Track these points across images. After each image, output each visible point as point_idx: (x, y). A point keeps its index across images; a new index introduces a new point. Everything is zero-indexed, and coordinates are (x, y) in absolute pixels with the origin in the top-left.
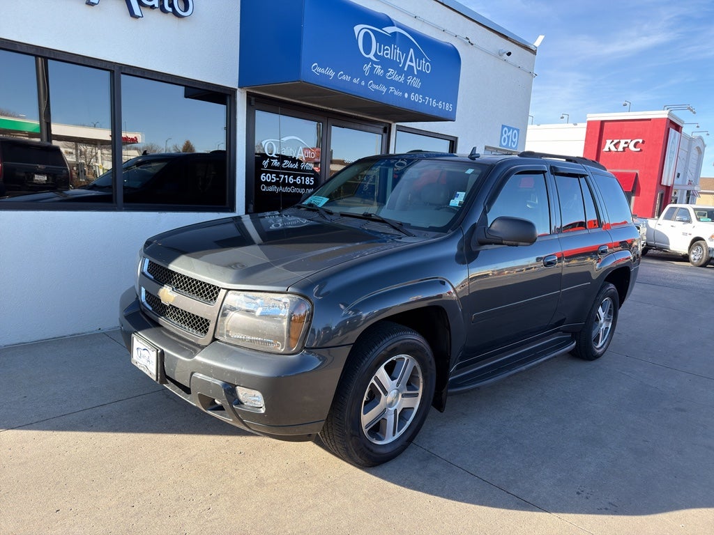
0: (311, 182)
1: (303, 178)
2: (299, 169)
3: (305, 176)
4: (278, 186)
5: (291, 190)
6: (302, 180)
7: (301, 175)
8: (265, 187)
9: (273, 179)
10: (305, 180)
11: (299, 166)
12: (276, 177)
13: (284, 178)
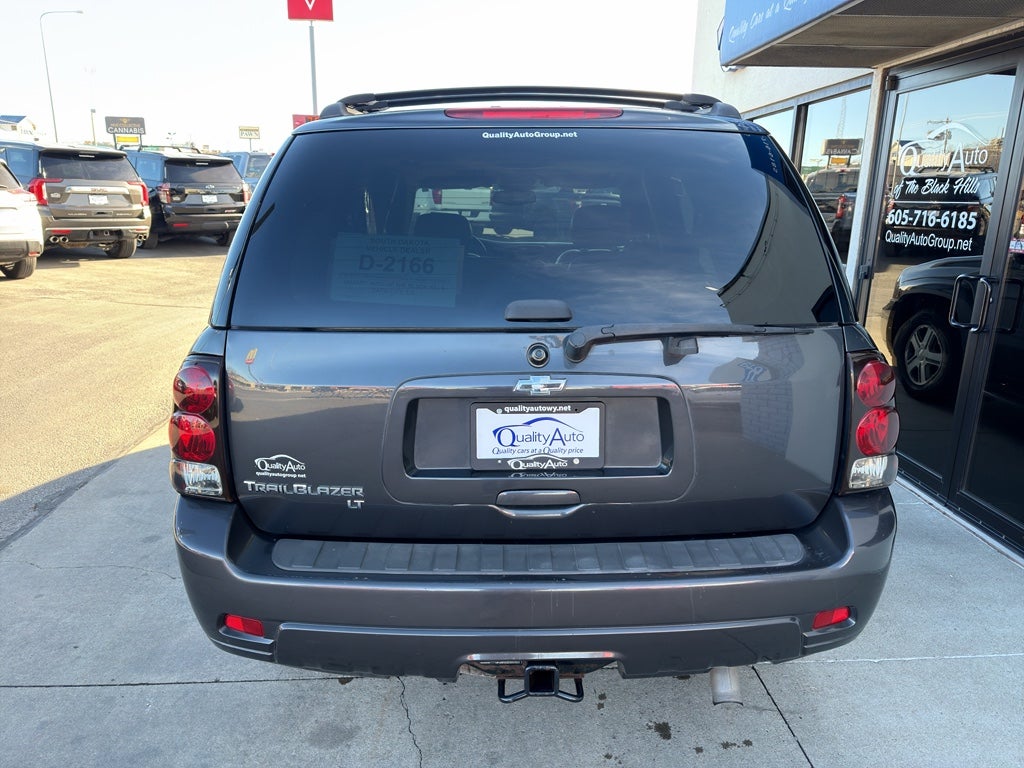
0: (970, 223)
1: (954, 214)
2: (950, 195)
3: (960, 209)
4: (909, 233)
5: (928, 241)
6: (951, 219)
7: (952, 208)
8: (891, 236)
9: (903, 220)
10: (958, 219)
11: (951, 189)
12: (909, 215)
13: (922, 217)
